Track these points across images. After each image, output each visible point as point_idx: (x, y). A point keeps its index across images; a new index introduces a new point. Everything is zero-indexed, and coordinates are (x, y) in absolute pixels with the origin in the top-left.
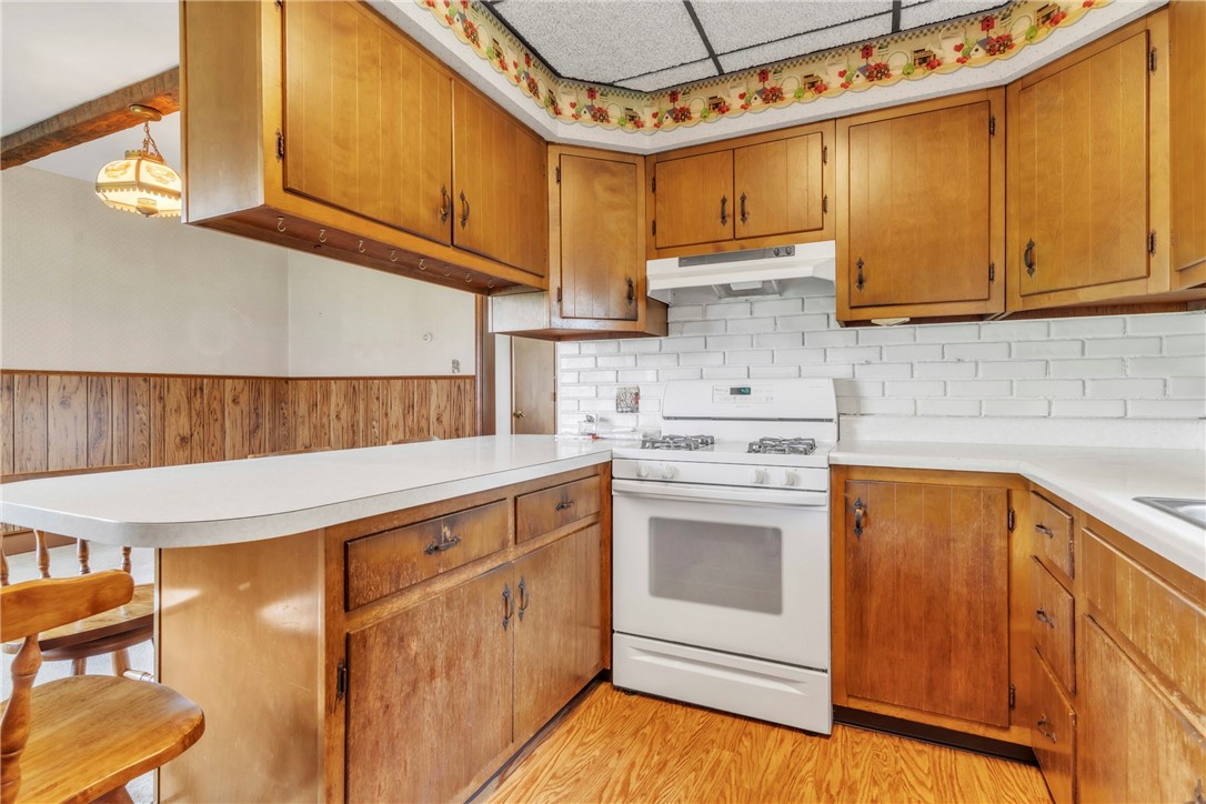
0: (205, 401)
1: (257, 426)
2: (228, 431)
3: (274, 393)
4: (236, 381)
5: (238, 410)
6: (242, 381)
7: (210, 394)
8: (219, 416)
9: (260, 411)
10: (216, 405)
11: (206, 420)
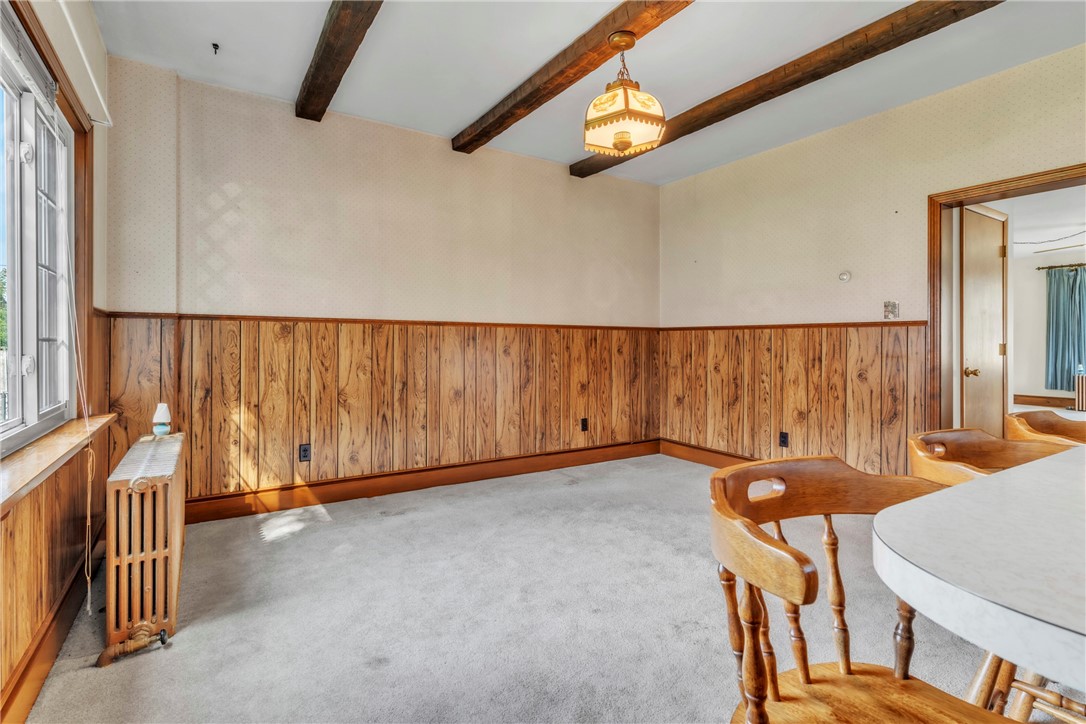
0: (598, 352)
1: (636, 376)
2: (614, 379)
3: (649, 342)
4: (620, 331)
5: (621, 360)
6: (625, 332)
7: (602, 344)
8: (608, 365)
9: (637, 361)
10: (605, 355)
11: (599, 368)
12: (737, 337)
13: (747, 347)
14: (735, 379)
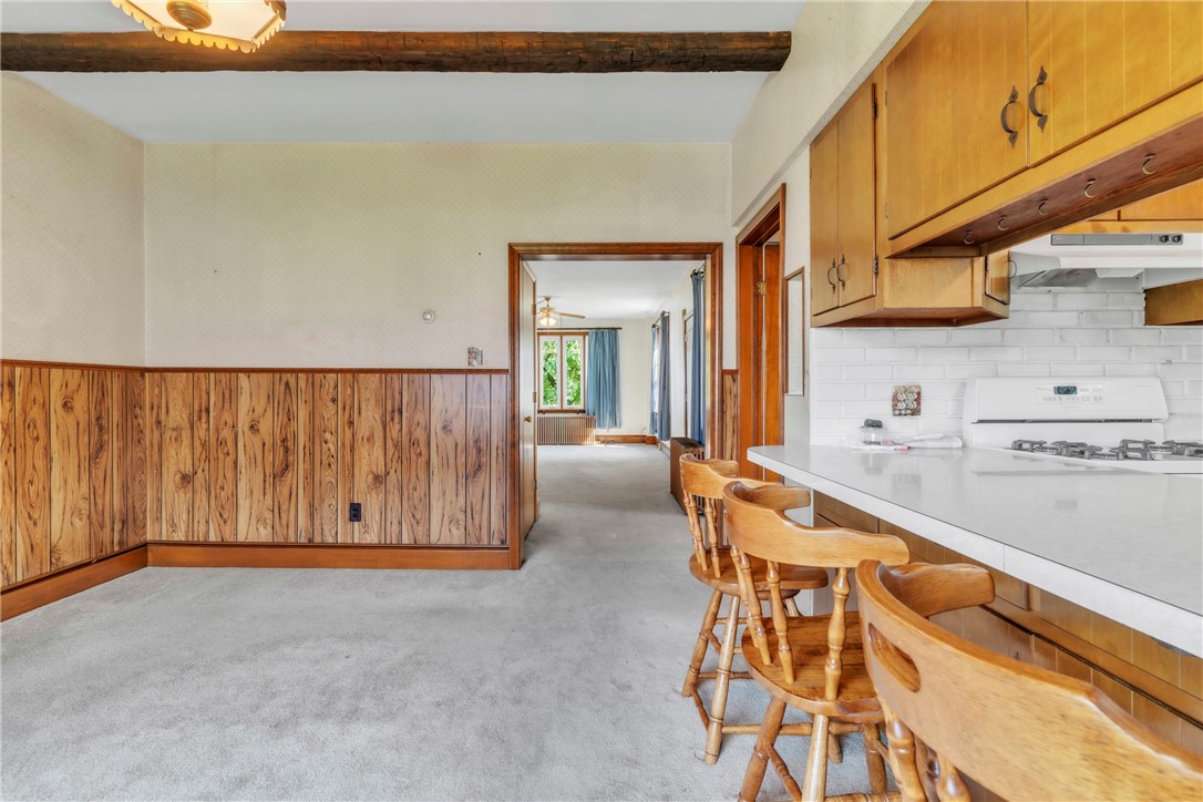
0: (18, 407)
1: (101, 447)
2: (55, 456)
3: (125, 390)
4: (68, 371)
5: (71, 421)
6: (77, 373)
7: (26, 393)
8: (41, 431)
9: (104, 422)
10: (36, 413)
11: (20, 440)
12: (287, 384)
13: (302, 397)
14: (284, 440)
